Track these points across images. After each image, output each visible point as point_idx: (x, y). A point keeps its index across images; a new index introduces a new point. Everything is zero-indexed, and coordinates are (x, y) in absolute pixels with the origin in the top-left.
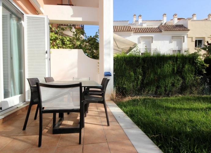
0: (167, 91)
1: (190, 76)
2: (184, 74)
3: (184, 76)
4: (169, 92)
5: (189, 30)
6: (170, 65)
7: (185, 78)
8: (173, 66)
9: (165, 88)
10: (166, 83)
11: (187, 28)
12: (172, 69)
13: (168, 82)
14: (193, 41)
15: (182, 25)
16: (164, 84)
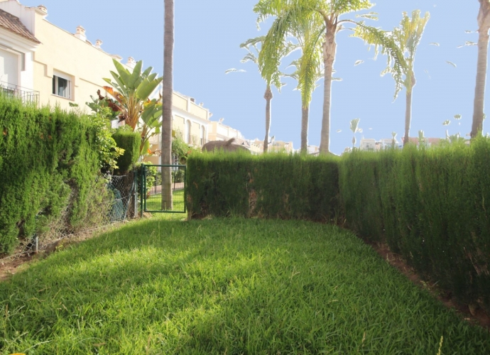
0: (28, 235)
1: (90, 179)
2: (76, 174)
3: (77, 179)
4: (34, 237)
5: (39, 42)
6: (37, 143)
7: (79, 185)
8: (49, 149)
9: (20, 226)
10: (23, 209)
11: (32, 34)
12: (44, 157)
13: (33, 202)
14: (48, 75)
15: (18, 19)
16: (16, 212)
